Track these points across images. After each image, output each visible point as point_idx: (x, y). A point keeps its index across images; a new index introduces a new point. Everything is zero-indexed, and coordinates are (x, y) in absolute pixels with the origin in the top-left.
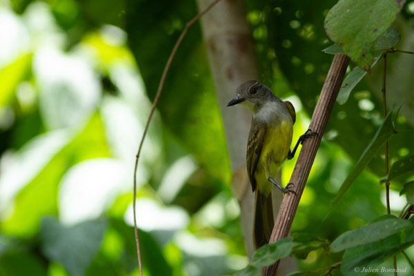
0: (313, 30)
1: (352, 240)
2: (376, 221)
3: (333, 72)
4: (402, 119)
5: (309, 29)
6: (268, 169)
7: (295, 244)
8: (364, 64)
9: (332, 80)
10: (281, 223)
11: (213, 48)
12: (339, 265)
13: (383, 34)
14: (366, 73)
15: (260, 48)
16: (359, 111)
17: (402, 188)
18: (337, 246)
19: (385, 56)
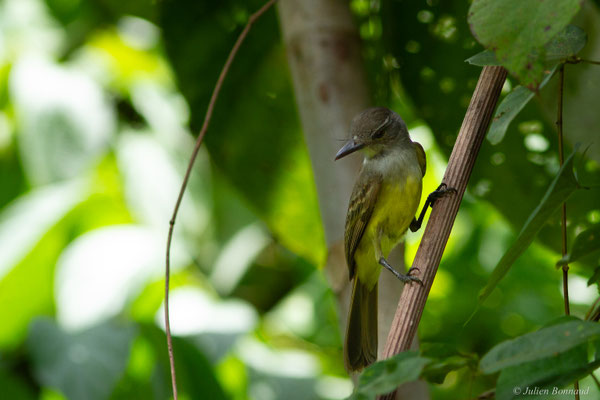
0: (454, 25)
1: (513, 354)
2: (549, 325)
3: (480, 95)
4: (591, 166)
5: (448, 22)
6: (380, 246)
7: (426, 361)
8: (529, 81)
9: (478, 107)
10: (399, 329)
11: (298, 53)
12: (492, 395)
13: (559, 33)
14: (532, 95)
15: (371, 53)
16: (526, 151)
17: (592, 273)
18: (489, 363)
19: (561, 69)
